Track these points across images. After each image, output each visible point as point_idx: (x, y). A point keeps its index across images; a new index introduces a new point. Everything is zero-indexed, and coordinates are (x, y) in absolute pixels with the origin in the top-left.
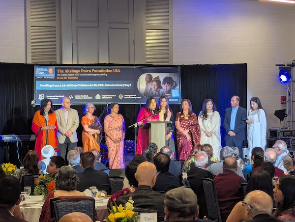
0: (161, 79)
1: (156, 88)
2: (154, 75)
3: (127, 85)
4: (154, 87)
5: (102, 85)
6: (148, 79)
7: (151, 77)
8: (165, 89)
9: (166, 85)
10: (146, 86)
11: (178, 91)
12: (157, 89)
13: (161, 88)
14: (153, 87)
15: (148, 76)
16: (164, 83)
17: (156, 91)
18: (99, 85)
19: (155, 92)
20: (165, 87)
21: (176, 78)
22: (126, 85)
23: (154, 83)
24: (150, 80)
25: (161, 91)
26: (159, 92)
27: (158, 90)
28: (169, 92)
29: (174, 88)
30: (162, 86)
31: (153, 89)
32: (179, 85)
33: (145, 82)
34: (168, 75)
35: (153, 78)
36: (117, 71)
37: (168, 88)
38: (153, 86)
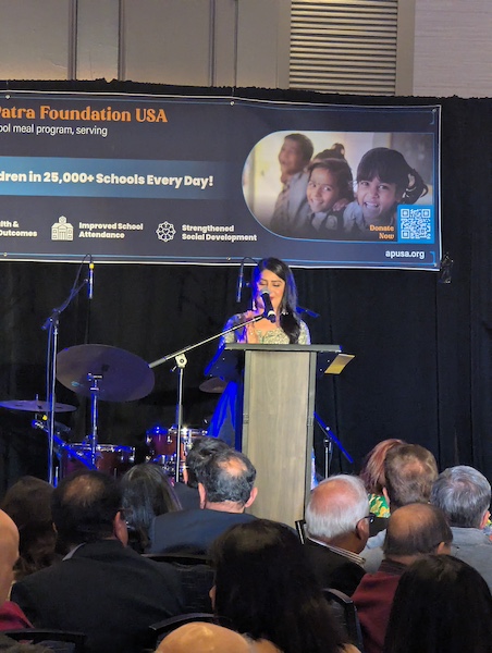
0: (353, 159)
1: (326, 196)
2: (322, 141)
3: (196, 182)
4: (319, 194)
5: (83, 178)
6: (292, 158)
7: (305, 148)
8: (370, 205)
9: (373, 184)
10: (280, 186)
11: (427, 213)
12: (333, 201)
13: (351, 197)
14: (312, 193)
15: (293, 144)
16: (364, 176)
17: (329, 210)
18: (68, 177)
19: (321, 216)
20: (367, 196)
21: (420, 156)
22: (189, 181)
23: (320, 176)
24: (299, 160)
25: (352, 211)
26: (340, 214)
27: (338, 207)
28: (389, 216)
29: (411, 201)
30: (355, 189)
31: (314, 205)
32: (431, 188)
33: (276, 171)
34: (383, 140)
35: (316, 152)
36: (150, 116)
37: (384, 198)
38: (315, 189)
